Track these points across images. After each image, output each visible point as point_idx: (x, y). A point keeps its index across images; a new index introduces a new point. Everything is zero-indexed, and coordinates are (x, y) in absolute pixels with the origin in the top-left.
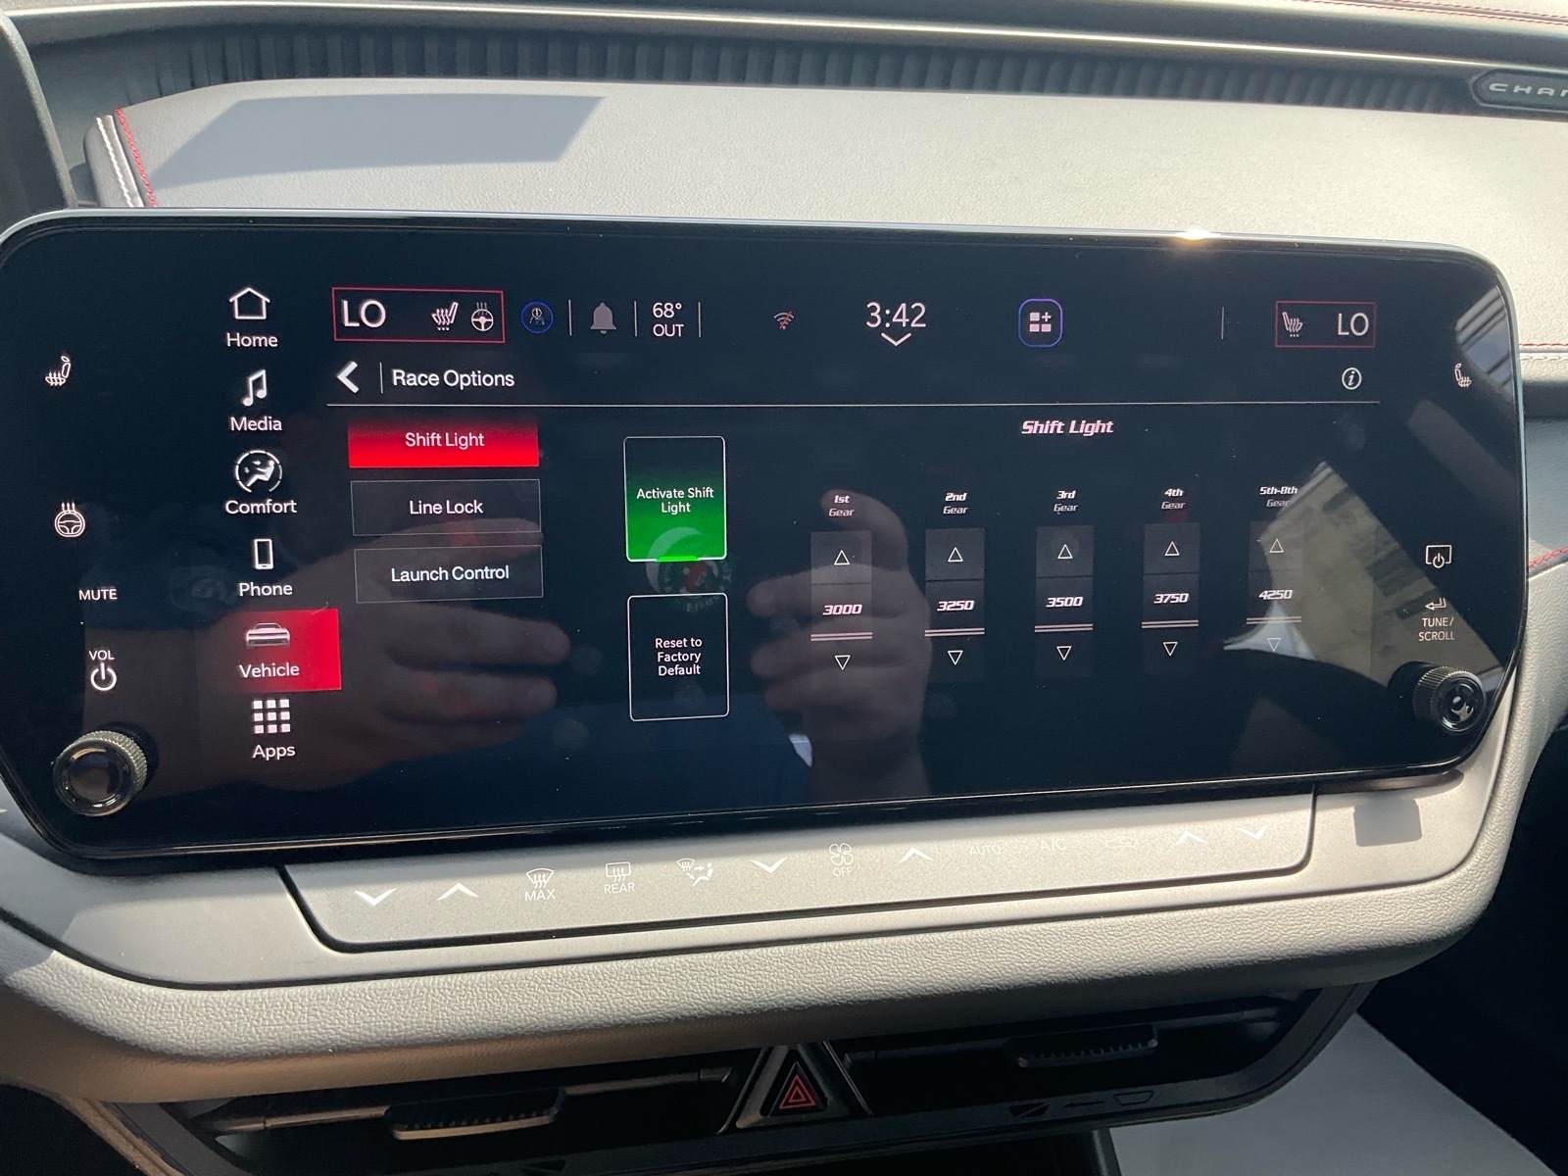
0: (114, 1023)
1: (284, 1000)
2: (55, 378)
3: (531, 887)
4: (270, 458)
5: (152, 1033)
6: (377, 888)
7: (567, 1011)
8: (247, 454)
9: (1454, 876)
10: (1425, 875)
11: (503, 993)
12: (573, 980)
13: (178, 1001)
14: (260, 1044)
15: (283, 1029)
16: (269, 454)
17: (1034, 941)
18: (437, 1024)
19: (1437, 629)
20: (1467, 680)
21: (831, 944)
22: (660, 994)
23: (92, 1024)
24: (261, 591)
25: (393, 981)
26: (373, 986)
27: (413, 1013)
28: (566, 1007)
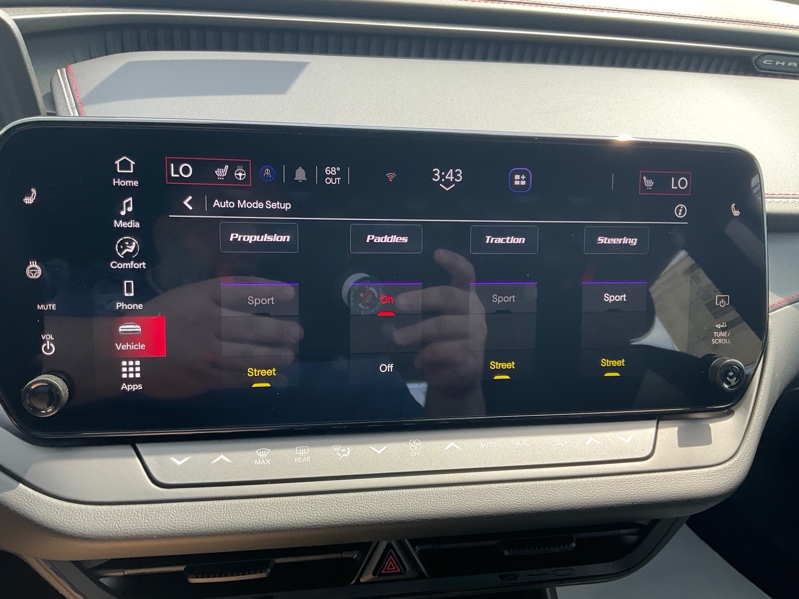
0: (48, 520)
1: (133, 511)
2: (28, 200)
3: (258, 458)
4: (133, 241)
5: (67, 526)
6: (182, 456)
7: (274, 520)
8: (122, 239)
9: (727, 464)
10: (714, 463)
11: (242, 510)
12: (277, 505)
13: (80, 510)
14: (120, 532)
15: (132, 526)
16: (133, 239)
17: (511, 491)
18: (209, 525)
19: (722, 337)
20: (736, 364)
21: (408, 491)
22: (321, 513)
23: (37, 520)
24: (127, 307)
25: (187, 503)
26: (177, 506)
27: (197, 519)
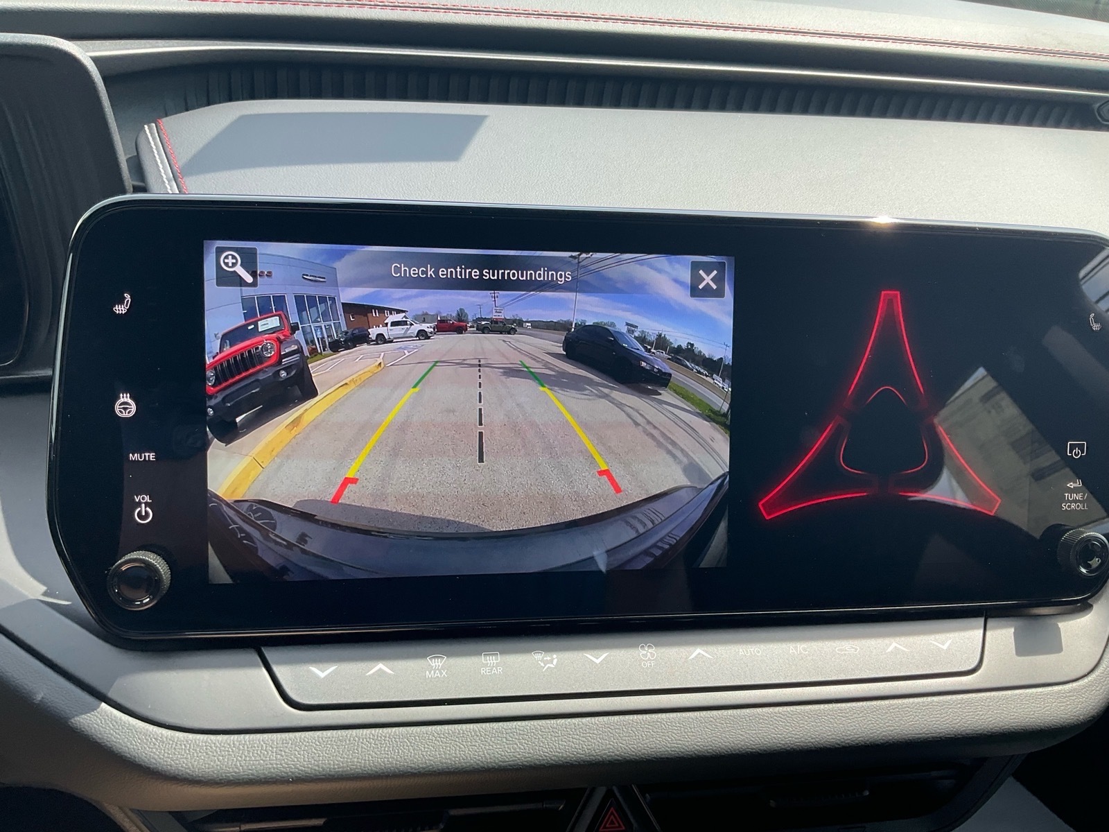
0: (142, 755)
1: (260, 743)
3: (430, 668)
5: (169, 763)
6: (326, 665)
7: (455, 757)
9: (1086, 680)
10: (1066, 679)
11: (411, 743)
12: (459, 736)
13: (187, 741)
14: (242, 773)
15: (259, 764)
17: (784, 718)
18: (365, 763)
19: (1075, 501)
20: (1096, 539)
21: (640, 717)
22: (520, 748)
23: (127, 754)
25: (335, 732)
26: (321, 736)
27: (349, 755)
28: (454, 755)
